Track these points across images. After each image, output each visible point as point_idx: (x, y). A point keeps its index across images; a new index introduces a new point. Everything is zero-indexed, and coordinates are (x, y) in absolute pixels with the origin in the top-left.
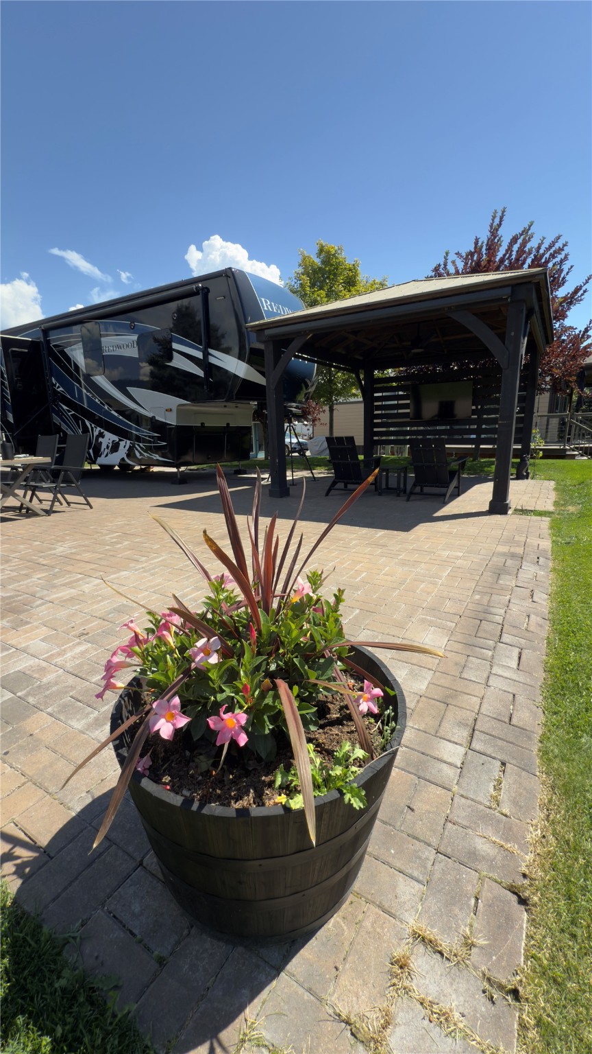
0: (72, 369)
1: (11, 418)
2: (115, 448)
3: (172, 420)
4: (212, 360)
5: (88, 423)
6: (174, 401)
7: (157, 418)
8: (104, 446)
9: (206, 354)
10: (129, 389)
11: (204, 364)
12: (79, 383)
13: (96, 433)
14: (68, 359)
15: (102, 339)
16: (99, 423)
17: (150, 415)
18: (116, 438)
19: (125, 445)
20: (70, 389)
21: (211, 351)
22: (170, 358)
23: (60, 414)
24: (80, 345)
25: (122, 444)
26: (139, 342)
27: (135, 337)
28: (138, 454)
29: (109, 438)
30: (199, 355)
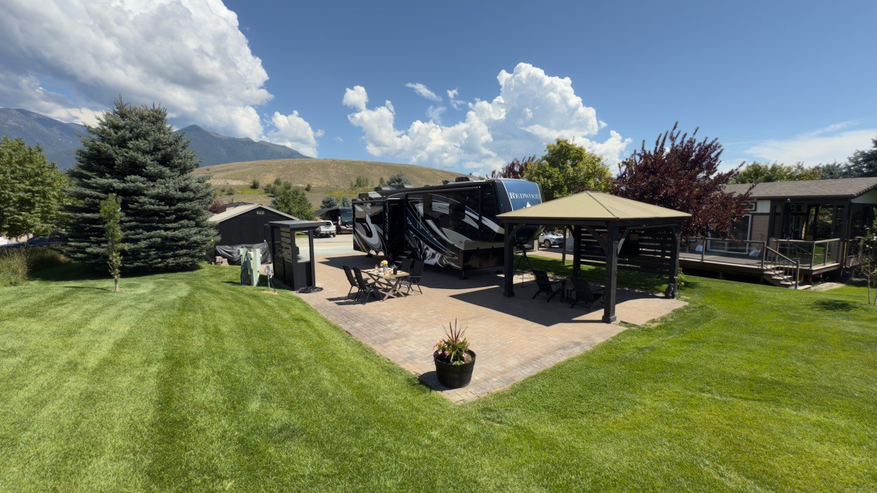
0: (417, 215)
1: (387, 238)
2: (433, 256)
3: (462, 247)
4: (483, 222)
5: (421, 242)
6: (464, 239)
7: (456, 245)
8: (428, 255)
9: (481, 219)
10: (443, 228)
11: (479, 222)
12: (419, 221)
13: (425, 247)
14: (416, 210)
15: (433, 203)
16: (427, 243)
17: (452, 243)
18: (434, 251)
19: (438, 256)
20: (415, 223)
21: (483, 217)
22: (464, 217)
23: (409, 235)
24: (422, 204)
25: (437, 255)
26: (450, 207)
27: (448, 205)
28: (444, 261)
29: (430, 251)
30: (477, 218)
